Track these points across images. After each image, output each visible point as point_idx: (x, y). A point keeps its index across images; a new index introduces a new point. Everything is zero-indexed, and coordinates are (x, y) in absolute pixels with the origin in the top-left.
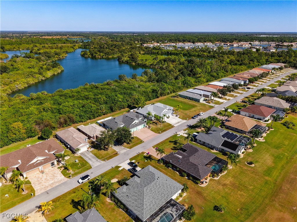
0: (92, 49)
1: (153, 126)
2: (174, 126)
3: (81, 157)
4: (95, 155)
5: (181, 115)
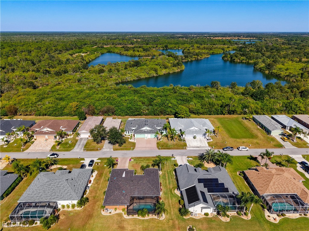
0: (248, 52)
1: (165, 140)
2: (185, 148)
3: (77, 141)
4: (87, 144)
5: (215, 141)
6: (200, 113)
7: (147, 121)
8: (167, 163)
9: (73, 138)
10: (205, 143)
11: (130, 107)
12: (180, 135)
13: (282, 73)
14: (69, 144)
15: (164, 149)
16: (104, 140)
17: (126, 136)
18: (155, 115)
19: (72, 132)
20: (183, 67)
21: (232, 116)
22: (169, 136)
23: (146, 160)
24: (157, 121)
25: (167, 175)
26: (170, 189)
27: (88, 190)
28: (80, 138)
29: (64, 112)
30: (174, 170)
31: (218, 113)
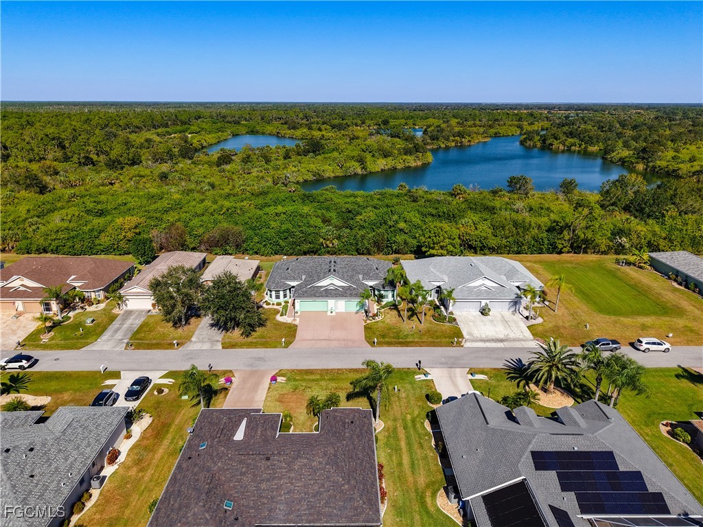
1: (390, 318)
2: (459, 344)
3: (113, 318)
4: (141, 327)
5: (550, 322)
6: (489, 249)
7: (335, 262)
8: (402, 390)
9: (104, 310)
10: (518, 327)
11: (287, 231)
12: (438, 304)
13: (681, 166)
14: (84, 328)
15: (389, 344)
16: (199, 316)
17: (270, 306)
18: (359, 254)
19: (102, 293)
20: (430, 157)
21: (582, 258)
22: (403, 306)
23: (330, 380)
24: (365, 264)
25: (402, 434)
26: (416, 490)
27: (95, 493)
28: (126, 311)
29: (97, 242)
30: (427, 416)
31: (541, 249)
